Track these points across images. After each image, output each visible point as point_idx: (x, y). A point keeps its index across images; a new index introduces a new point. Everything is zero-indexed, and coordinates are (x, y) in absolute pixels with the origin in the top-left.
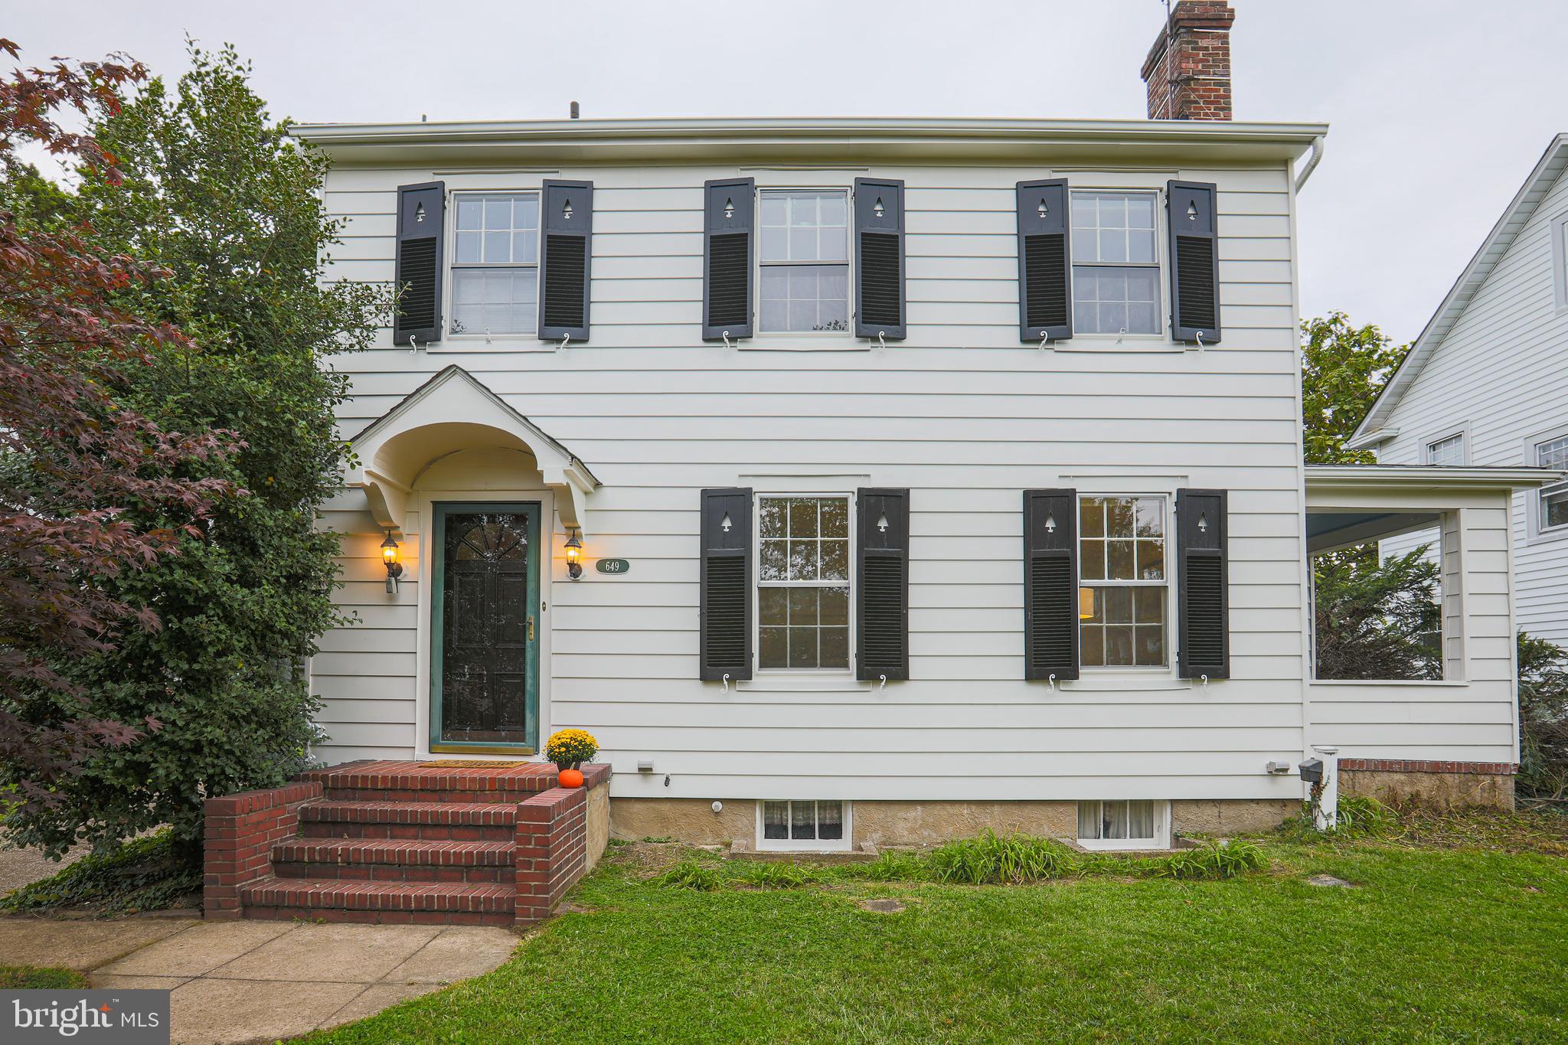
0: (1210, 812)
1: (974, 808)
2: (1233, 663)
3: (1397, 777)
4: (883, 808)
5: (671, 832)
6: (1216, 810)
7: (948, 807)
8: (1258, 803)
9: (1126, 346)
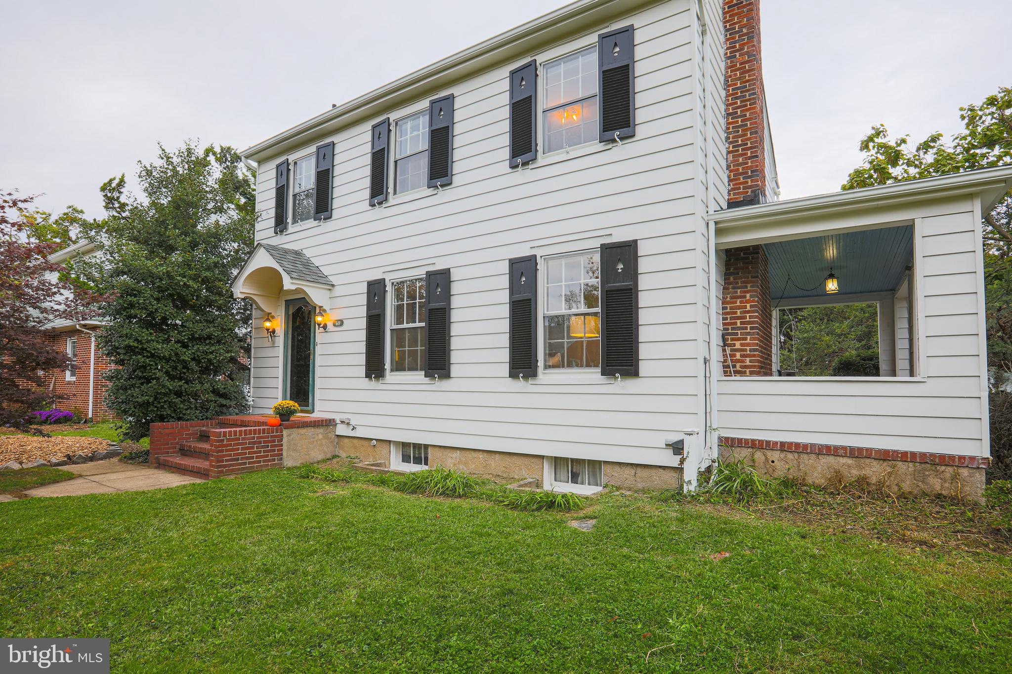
0: (630, 472)
1: (485, 454)
2: (642, 365)
3: (843, 460)
4: (442, 450)
5: (358, 454)
6: (633, 472)
7: (472, 453)
8: (664, 469)
9: (573, 154)
